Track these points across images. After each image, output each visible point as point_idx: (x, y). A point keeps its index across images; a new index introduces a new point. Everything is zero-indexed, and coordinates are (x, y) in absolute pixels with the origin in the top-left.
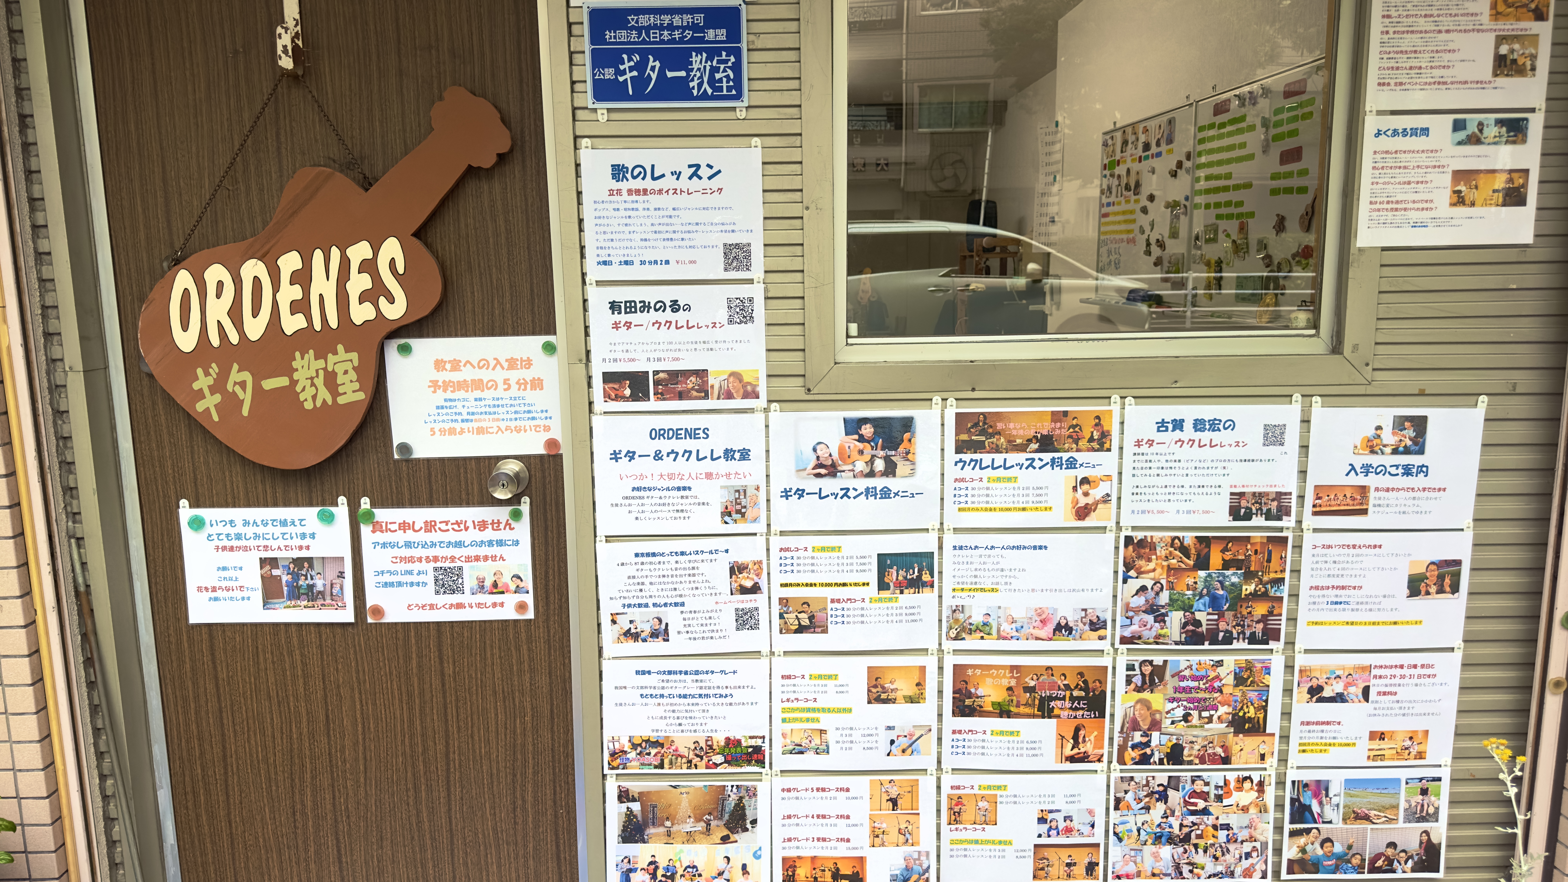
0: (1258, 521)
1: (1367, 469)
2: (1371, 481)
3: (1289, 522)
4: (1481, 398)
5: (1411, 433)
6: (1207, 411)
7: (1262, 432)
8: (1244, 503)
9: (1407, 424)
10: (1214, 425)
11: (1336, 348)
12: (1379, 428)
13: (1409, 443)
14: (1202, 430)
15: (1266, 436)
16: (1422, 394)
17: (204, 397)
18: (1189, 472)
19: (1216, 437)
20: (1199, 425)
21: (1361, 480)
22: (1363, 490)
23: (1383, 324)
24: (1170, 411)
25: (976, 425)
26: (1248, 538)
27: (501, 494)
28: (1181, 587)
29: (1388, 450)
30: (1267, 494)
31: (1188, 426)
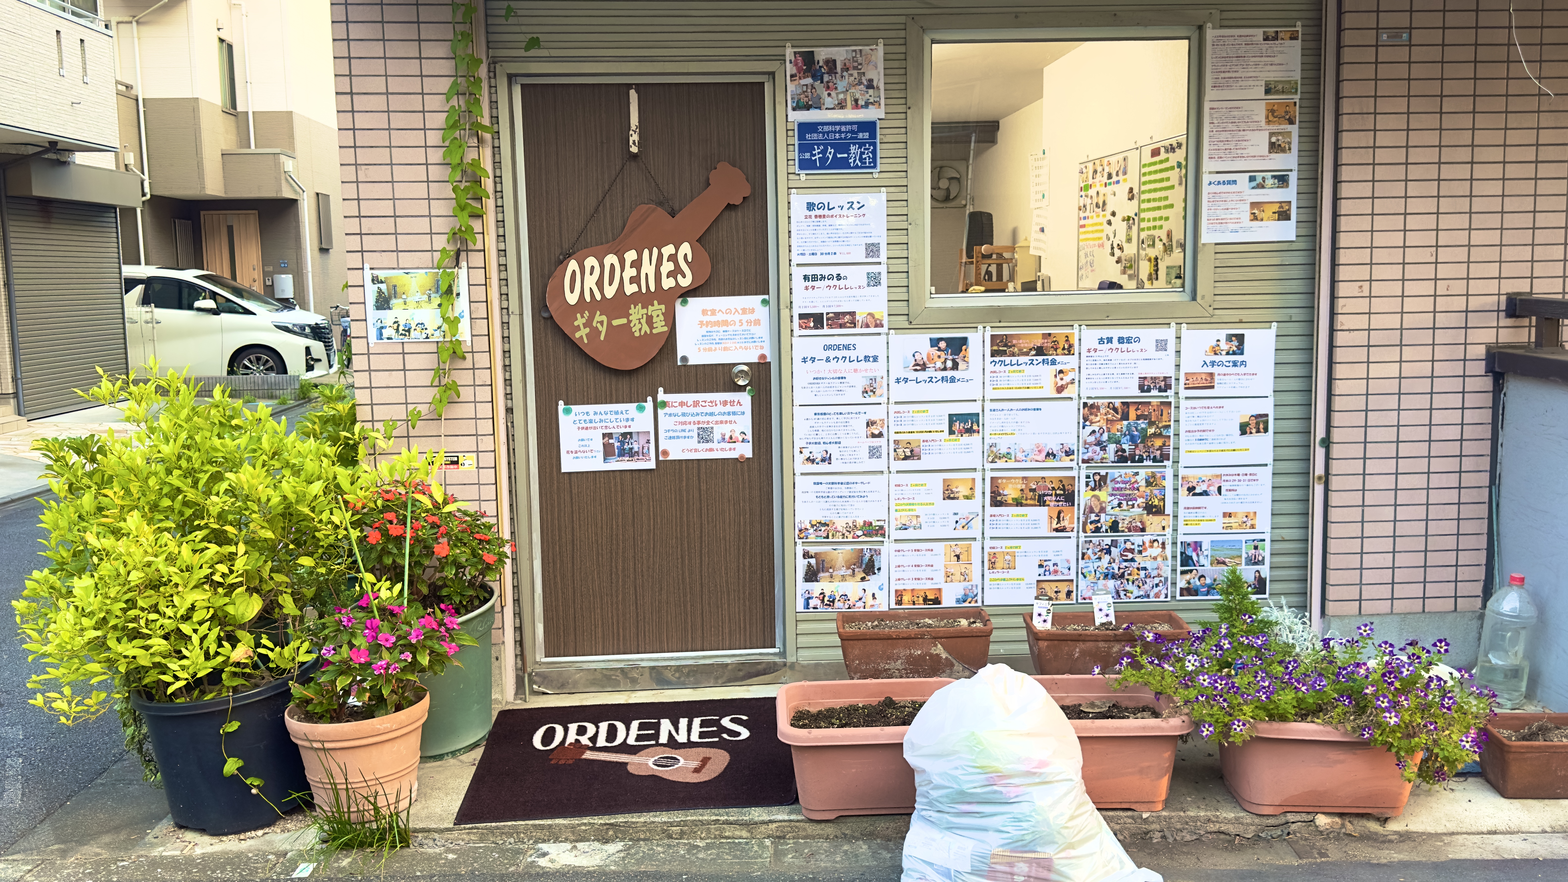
0: (1154, 393)
1: (1213, 363)
2: (1216, 370)
3: (1170, 393)
4: (1273, 324)
5: (1236, 343)
6: (1125, 332)
7: (1155, 344)
8: (1146, 383)
9: (1234, 338)
10: (1129, 340)
11: (1194, 298)
12: (1218, 341)
13: (1235, 349)
14: (1123, 343)
15: (1157, 346)
16: (1241, 322)
17: (580, 330)
18: (1116, 366)
19: (1130, 346)
20: (1121, 340)
21: (1210, 370)
22: (1211, 375)
23: (1217, 284)
24: (1106, 333)
25: (1002, 341)
26: (1150, 403)
27: (741, 382)
28: (1114, 431)
29: (1224, 353)
30: (1159, 378)
31: (1115, 340)
